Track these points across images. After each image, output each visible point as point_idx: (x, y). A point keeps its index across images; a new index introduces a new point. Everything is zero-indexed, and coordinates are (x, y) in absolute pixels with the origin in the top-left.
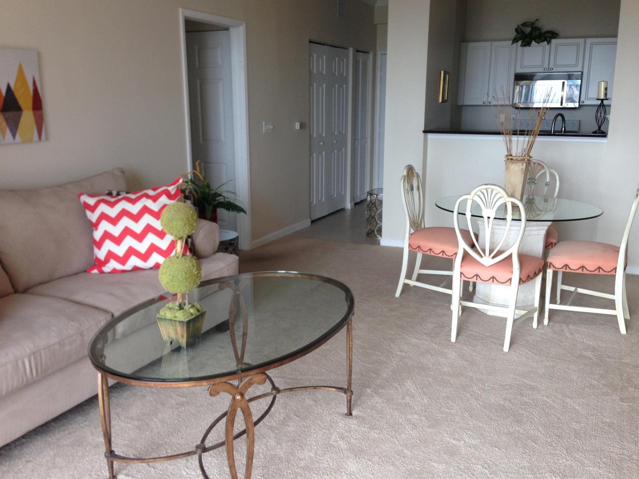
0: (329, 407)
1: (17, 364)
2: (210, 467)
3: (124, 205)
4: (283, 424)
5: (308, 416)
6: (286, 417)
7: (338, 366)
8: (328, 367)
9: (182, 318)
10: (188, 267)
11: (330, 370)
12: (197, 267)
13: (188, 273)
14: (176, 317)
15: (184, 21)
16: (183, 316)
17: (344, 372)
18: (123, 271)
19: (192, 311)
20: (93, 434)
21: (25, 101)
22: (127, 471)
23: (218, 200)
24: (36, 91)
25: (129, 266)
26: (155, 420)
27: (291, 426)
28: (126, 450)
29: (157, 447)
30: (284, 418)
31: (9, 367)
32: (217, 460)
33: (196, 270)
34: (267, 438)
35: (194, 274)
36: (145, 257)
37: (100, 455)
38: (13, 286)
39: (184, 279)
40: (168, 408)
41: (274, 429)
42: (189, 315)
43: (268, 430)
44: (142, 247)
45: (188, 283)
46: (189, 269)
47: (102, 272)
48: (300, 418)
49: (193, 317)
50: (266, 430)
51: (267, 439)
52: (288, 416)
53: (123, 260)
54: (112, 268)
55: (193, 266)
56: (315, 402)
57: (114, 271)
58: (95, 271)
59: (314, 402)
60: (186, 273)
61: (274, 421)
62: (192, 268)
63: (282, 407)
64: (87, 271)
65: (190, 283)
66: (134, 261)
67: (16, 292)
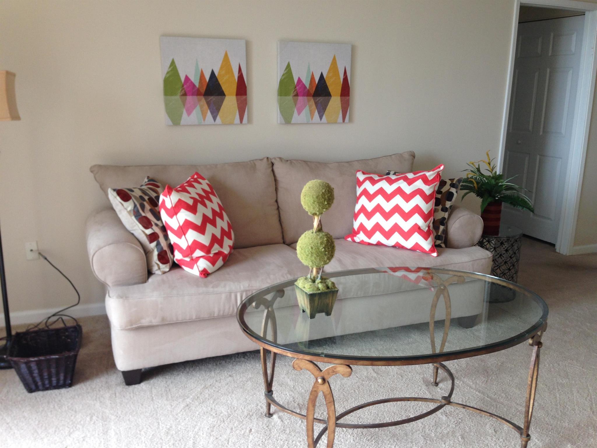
0: (506, 443)
1: (230, 296)
2: (343, 444)
3: (383, 184)
4: (441, 439)
5: (474, 442)
6: (450, 433)
7: (557, 405)
8: (544, 402)
9: (308, 290)
10: (316, 243)
11: (544, 406)
12: (325, 246)
13: (314, 248)
14: (304, 287)
15: (519, 7)
16: (309, 288)
17: (558, 414)
18: (369, 244)
19: (320, 286)
20: (288, 373)
21: (335, 88)
22: (283, 415)
23: (504, 194)
24: (345, 79)
25: (373, 240)
26: (339, 382)
27: (447, 444)
28: (297, 397)
29: (320, 405)
30: (448, 433)
31: (223, 296)
32: (354, 441)
33: (324, 248)
34: (414, 443)
35: (320, 251)
36: (388, 235)
37: (277, 392)
38: (283, 238)
39: (309, 254)
40: (357, 377)
41: (428, 439)
42: (315, 289)
43: (422, 437)
44: (387, 225)
45: (313, 258)
46: (317, 245)
47: (354, 241)
48: (464, 441)
49: (319, 292)
50: (420, 436)
51: (413, 445)
52: (453, 432)
53: (369, 234)
54: (361, 239)
55: (321, 243)
56: (496, 432)
57: (362, 242)
58: (349, 239)
59: (493, 431)
60: (312, 248)
61: (436, 431)
62: (319, 245)
63: (456, 422)
64: (345, 238)
65: (315, 258)
66: (378, 237)
67: (284, 243)
